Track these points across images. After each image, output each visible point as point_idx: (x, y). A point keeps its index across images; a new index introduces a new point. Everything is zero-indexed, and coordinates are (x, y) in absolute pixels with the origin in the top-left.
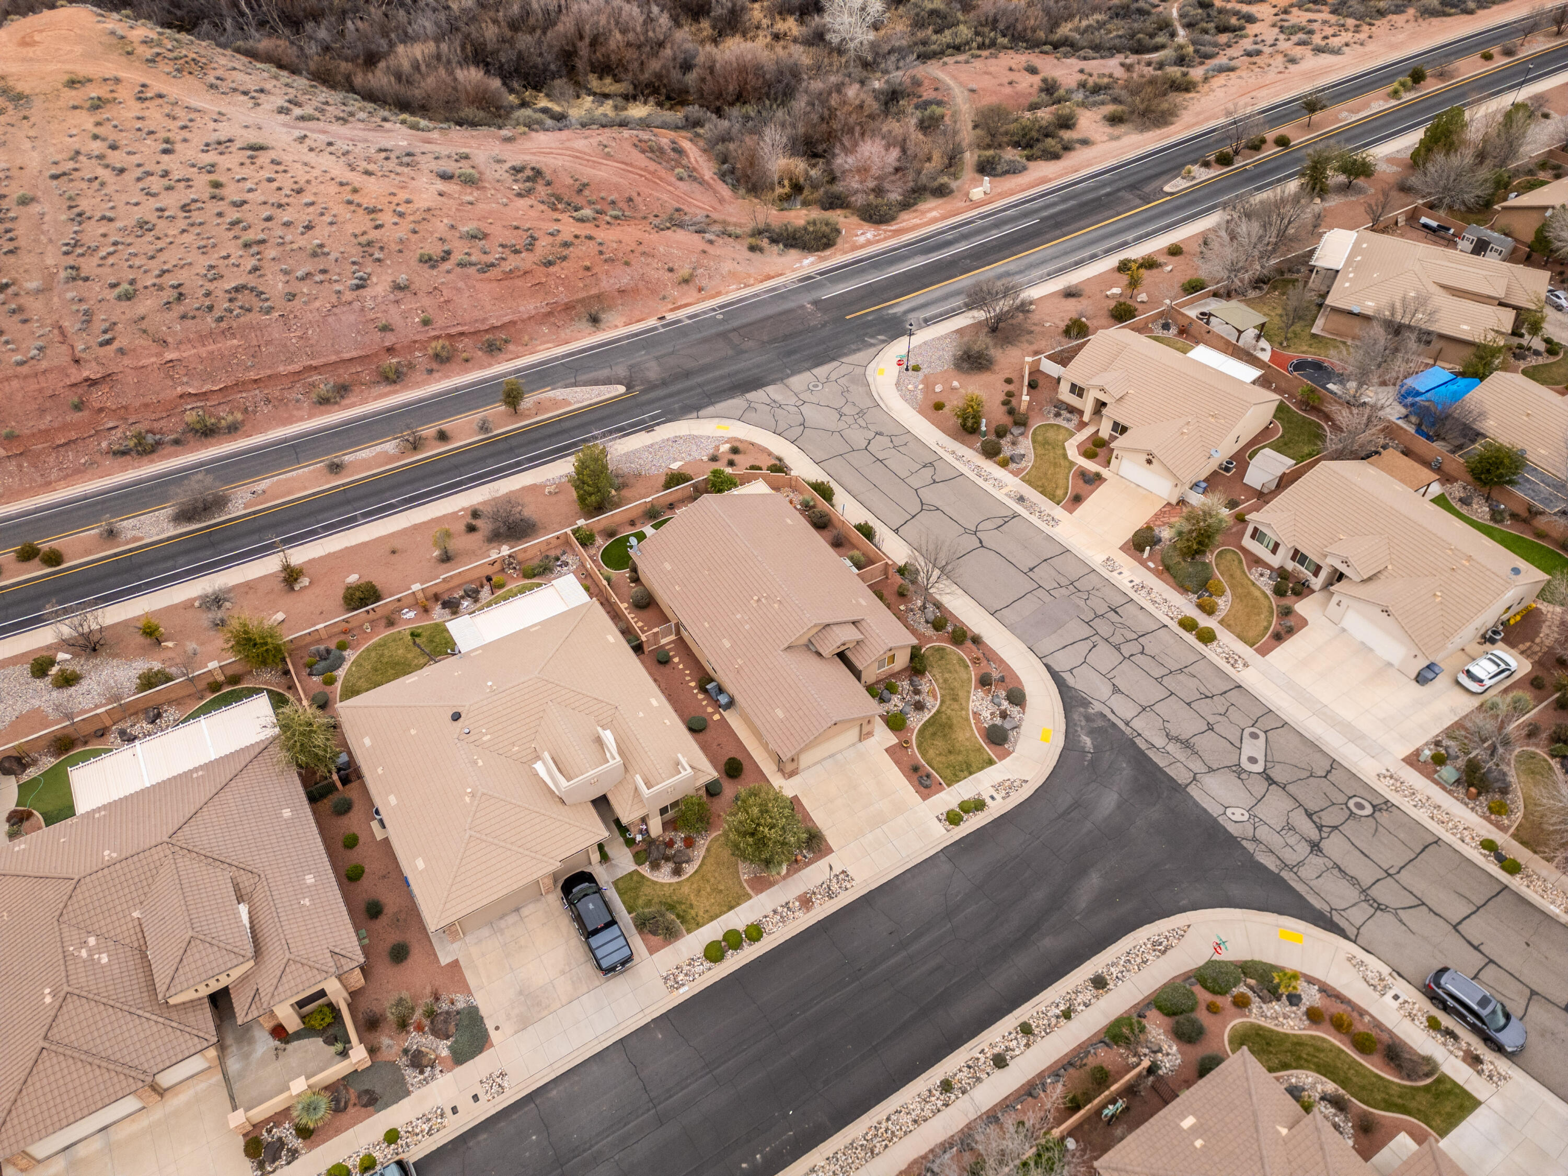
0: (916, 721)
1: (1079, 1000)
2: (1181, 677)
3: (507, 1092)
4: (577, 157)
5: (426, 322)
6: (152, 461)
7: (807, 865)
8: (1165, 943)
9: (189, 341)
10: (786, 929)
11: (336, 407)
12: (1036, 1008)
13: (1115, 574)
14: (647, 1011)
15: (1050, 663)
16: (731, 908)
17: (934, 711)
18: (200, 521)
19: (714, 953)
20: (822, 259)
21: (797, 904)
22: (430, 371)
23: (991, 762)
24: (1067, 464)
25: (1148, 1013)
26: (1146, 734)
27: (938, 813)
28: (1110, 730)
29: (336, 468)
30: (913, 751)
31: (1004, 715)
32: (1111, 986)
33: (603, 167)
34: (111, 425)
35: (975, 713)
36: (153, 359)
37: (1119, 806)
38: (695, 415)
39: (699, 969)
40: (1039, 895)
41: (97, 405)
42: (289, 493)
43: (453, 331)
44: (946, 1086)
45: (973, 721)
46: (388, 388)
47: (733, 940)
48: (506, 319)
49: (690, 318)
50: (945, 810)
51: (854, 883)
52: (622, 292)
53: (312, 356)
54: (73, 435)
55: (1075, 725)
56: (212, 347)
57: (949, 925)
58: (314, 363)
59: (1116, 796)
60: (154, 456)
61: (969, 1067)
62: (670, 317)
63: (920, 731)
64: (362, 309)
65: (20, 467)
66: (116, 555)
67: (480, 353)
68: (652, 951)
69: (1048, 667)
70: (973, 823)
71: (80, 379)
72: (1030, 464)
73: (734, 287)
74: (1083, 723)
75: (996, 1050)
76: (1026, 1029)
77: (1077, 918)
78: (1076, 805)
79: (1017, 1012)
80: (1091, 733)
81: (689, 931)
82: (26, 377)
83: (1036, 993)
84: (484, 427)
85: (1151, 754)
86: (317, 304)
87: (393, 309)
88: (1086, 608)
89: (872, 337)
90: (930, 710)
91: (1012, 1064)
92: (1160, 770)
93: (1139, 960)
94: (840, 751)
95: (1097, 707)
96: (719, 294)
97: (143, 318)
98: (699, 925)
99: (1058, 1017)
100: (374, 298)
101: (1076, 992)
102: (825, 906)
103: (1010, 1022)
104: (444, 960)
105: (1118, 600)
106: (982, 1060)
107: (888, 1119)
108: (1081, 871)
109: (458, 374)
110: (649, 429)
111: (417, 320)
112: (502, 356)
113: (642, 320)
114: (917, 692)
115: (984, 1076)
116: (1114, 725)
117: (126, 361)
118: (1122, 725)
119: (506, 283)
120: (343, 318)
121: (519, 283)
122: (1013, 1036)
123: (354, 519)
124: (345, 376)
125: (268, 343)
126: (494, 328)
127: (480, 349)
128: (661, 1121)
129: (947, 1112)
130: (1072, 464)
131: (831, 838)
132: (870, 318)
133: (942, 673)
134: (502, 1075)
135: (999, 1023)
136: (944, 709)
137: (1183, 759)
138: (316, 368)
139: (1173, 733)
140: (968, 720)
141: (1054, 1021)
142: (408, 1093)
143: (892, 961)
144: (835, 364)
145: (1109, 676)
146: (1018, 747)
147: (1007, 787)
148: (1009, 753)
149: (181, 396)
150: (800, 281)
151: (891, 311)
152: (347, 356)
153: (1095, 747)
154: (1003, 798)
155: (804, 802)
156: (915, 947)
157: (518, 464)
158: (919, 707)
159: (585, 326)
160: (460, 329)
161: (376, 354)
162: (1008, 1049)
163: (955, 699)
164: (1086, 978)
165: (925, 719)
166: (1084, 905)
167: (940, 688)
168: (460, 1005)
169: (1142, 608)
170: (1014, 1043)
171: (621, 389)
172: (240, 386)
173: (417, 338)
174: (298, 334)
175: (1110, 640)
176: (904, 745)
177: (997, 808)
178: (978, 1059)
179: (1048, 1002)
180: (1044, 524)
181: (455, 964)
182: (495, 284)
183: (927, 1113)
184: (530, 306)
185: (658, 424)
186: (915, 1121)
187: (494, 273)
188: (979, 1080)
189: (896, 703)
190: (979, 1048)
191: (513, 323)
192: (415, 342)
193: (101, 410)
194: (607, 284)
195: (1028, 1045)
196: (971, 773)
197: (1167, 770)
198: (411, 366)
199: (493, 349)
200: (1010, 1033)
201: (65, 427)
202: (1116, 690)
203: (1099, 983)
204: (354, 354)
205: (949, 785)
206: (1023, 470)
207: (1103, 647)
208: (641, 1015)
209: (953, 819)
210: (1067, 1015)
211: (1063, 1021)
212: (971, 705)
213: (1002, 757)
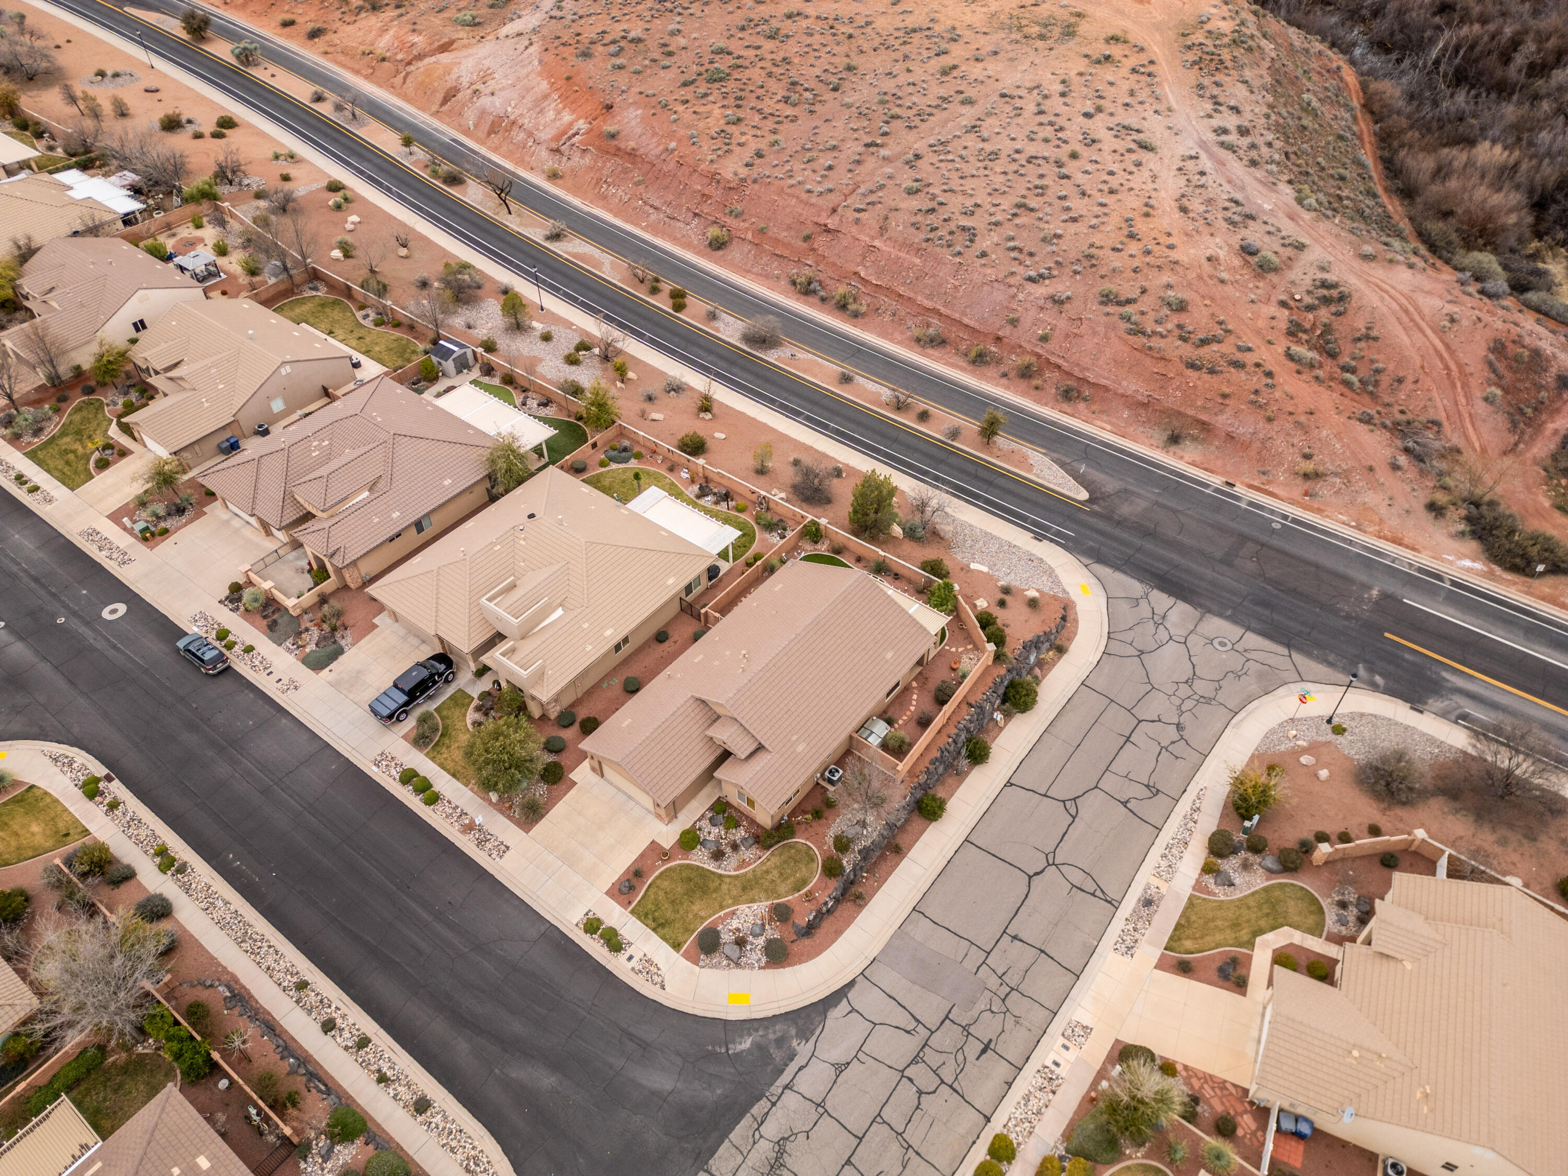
0: (700, 858)
1: (399, 1089)
2: (895, 1149)
3: (284, 696)
4: (1406, 311)
5: (1044, 339)
6: (798, 300)
7: (509, 818)
8: (478, 1169)
9: (896, 241)
10: (441, 821)
11: (920, 349)
12: (386, 1049)
13: (1062, 1041)
14: (354, 752)
15: (857, 987)
16: (454, 775)
17: (719, 871)
18: (750, 347)
19: (408, 777)
20: (1490, 576)
21: (467, 822)
22: (1005, 375)
23: (676, 946)
24: (1245, 938)
25: (371, 1147)
26: (778, 1113)
27: (594, 910)
28: (770, 1068)
29: (846, 379)
30: (660, 866)
31: (741, 943)
32: (420, 1119)
33: (1418, 335)
34: (809, 262)
35: (734, 913)
36: (867, 239)
37: (653, 1093)
38: (1087, 561)
39: (394, 772)
40: (517, 1027)
41: (816, 246)
42: (804, 371)
43: (1053, 359)
44: (302, 985)
45: (722, 913)
46: (964, 365)
47: (424, 788)
48: (1103, 382)
49: (1251, 504)
50: (600, 915)
51: (498, 859)
52: (1230, 437)
53: (946, 304)
54: (786, 253)
55: (767, 1028)
56: (902, 255)
57: (466, 950)
58: (943, 310)
59: (669, 1087)
60: (803, 297)
61: (321, 1001)
62: (1240, 490)
63: (688, 865)
64: (1014, 296)
65: (750, 251)
66: (700, 329)
67: (1054, 391)
68: (405, 737)
69: (852, 984)
70: (594, 947)
71: (822, 222)
72: (1222, 898)
73: (1344, 518)
74: (771, 1036)
75: (339, 1021)
76: (363, 1042)
77: (497, 1071)
78: (644, 1046)
79: (382, 1033)
80: (759, 1047)
81: (427, 755)
82: (801, 201)
83: (404, 1046)
84: (955, 434)
85: (746, 1121)
86: (989, 271)
87: (1033, 313)
88: (975, 1012)
89: (1371, 670)
90: (719, 867)
91: (328, 1038)
92: (725, 1135)
93: (454, 1144)
94: (638, 803)
95: (803, 1049)
96: (1319, 511)
97: (897, 210)
98: (433, 759)
99: (379, 1071)
100: (1030, 294)
101: (408, 1085)
102: (469, 844)
103: (369, 1027)
104: (376, 621)
105: (1012, 1049)
106: (329, 1011)
107: (270, 947)
108: (555, 1065)
109: (1016, 393)
110: (1039, 537)
111: (1040, 332)
112: (1065, 406)
113: (1212, 472)
114: (735, 847)
115: (314, 1015)
116: (781, 1072)
117: (854, 230)
118: (784, 1079)
119: (1138, 354)
120: (995, 294)
121: (1148, 362)
122: (355, 1032)
123: (798, 414)
124: (954, 333)
125: (933, 276)
126: (1085, 381)
127: (1057, 388)
128: (265, 791)
129: (277, 990)
130: (1251, 944)
131: (540, 828)
132: (1407, 656)
133: (776, 867)
134: (296, 688)
135: (369, 1018)
136: (728, 880)
137: (749, 1162)
138: (941, 315)
139: (789, 1147)
140: (722, 908)
141: (376, 1067)
142: (280, 645)
143: (420, 911)
144: (1284, 651)
145: (860, 1055)
146: (707, 971)
147: (648, 968)
148: (696, 963)
149: (855, 273)
150: (1420, 570)
151: (1445, 674)
152: (966, 321)
153: (738, 1055)
154: (633, 969)
155: (573, 792)
156: (438, 927)
157: (925, 473)
158: (718, 855)
159: (1161, 436)
160: (1060, 362)
161: (986, 335)
162: (341, 1030)
163: (744, 889)
164: (426, 1092)
165: (706, 866)
166: (514, 1075)
167: (754, 870)
168: (343, 643)
169: (1010, 1085)
170: (349, 1035)
171: (1084, 495)
172: (889, 291)
173: (1024, 344)
174: (957, 283)
175: (927, 1049)
176: (665, 855)
177: (618, 965)
178: (330, 1006)
179: (394, 1058)
180: (1115, 938)
181: (375, 626)
182: (1127, 349)
183: (278, 975)
184: (1133, 386)
185: (1052, 540)
186: (268, 969)
187: (1141, 340)
188: (310, 1012)
189: (712, 833)
190: (340, 1005)
191: (1106, 389)
192: (1020, 347)
193: (814, 250)
194: (1223, 421)
195: (346, 1048)
196: (654, 930)
197: (726, 1143)
198: (999, 361)
199: (1068, 395)
200: (358, 1030)
201: (787, 245)
202: (840, 1068)
203: (422, 1106)
204: (972, 323)
205: (632, 912)
206: (1210, 893)
207: (911, 1045)
208: (349, 749)
209: (592, 926)
210: (383, 1079)
211: (375, 1077)
212: (744, 907)
213: (687, 956)
